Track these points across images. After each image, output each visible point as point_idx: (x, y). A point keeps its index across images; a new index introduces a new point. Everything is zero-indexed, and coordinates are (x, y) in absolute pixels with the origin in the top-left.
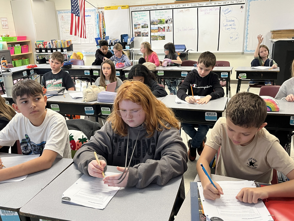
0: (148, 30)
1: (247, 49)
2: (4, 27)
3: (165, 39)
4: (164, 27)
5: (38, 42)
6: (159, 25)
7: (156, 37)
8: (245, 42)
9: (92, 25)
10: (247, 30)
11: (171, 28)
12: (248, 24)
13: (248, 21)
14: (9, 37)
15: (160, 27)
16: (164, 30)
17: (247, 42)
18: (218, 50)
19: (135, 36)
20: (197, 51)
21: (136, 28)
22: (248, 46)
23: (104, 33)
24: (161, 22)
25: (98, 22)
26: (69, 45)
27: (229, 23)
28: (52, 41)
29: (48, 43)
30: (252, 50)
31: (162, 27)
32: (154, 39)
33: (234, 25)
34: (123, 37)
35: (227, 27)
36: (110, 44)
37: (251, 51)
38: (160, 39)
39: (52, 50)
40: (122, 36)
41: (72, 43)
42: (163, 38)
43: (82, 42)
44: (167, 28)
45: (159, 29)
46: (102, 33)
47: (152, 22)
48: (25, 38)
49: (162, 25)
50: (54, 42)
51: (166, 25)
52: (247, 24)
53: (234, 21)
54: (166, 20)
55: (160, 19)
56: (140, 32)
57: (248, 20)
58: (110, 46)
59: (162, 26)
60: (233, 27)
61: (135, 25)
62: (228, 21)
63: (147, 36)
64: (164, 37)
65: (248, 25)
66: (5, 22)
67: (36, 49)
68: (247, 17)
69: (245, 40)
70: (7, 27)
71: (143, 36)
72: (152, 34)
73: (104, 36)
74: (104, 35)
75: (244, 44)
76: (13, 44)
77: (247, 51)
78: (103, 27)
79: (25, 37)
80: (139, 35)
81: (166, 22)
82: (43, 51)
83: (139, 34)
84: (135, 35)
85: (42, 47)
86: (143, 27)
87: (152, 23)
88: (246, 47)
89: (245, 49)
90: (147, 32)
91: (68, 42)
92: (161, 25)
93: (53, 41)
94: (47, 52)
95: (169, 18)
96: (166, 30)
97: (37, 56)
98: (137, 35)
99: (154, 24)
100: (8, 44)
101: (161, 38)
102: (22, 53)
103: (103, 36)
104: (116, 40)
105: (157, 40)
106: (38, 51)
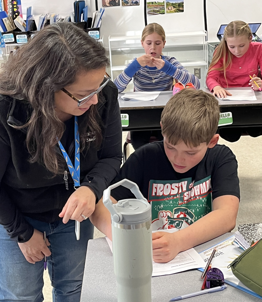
3: (183, 11)
7: (161, 5)
19: (105, 5)
32: (154, 11)
34: (80, 7)
38: (171, 12)
42: (179, 7)
64: (181, 5)
71: (126, 3)
73: (13, 8)
74: (13, 5)
80: (113, 3)
84: (104, 2)
98: (107, 1)
101: (173, 9)
103: (11, 6)
105: (164, 13)
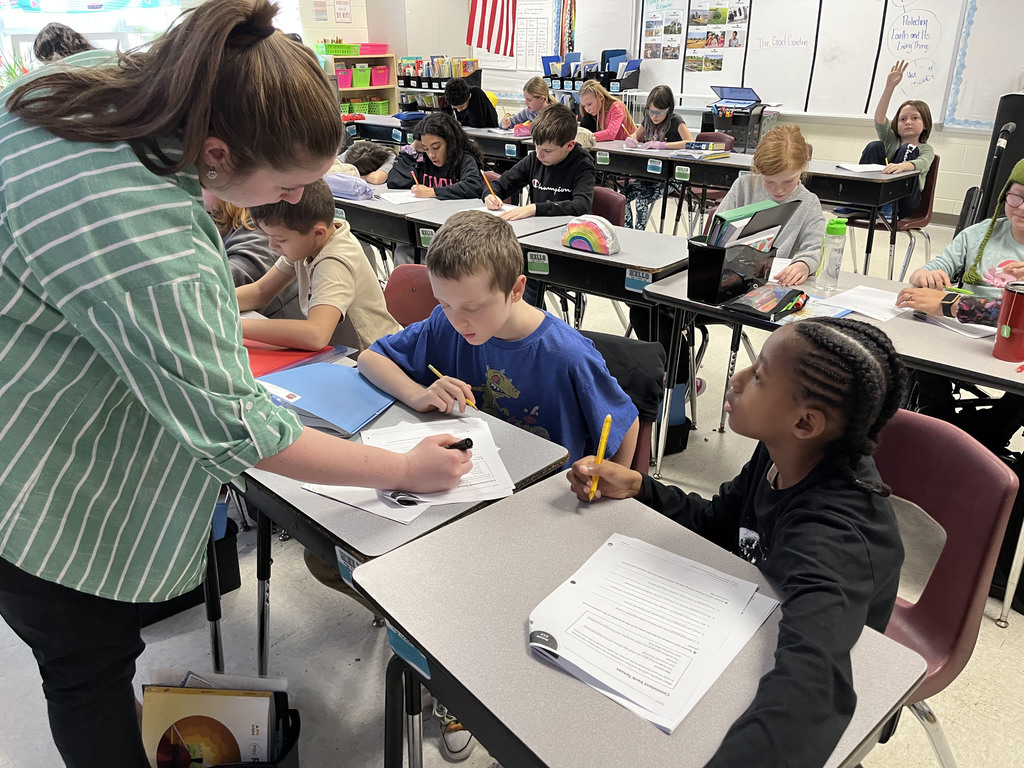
0: (678, 40)
1: (956, 116)
2: (341, 19)
3: (720, 69)
4: (723, 34)
5: (405, 61)
6: (710, 28)
7: (699, 60)
8: (952, 91)
9: (545, 21)
10: (964, 54)
11: (742, 38)
12: (968, 35)
13: (968, 28)
14: (344, 43)
15: (713, 31)
16: (723, 42)
17: (957, 92)
18: (866, 112)
19: (646, 57)
20: (806, 110)
21: (649, 34)
22: (957, 107)
23: (571, 44)
24: (716, 17)
25: (560, 13)
26: (471, 71)
27: (911, 29)
28: (432, 58)
29: (425, 63)
30: (970, 119)
31: (718, 32)
32: (692, 67)
33: (925, 35)
34: (607, 56)
35: (903, 42)
36: (576, 75)
37: (966, 121)
38: (709, 70)
39: (430, 81)
40: (604, 54)
41: (480, 67)
42: (717, 65)
43: (519, 67)
44: (731, 37)
45: (709, 39)
46: (566, 44)
47: (693, 17)
48: (383, 48)
49: (719, 26)
50: (438, 62)
51: (728, 27)
52: (964, 35)
53: (926, 22)
54: (733, 10)
55: (715, 7)
56: (660, 45)
57: (971, 23)
58: (574, 80)
59: (717, 29)
60: (921, 42)
61: (649, 25)
62: (908, 23)
63: (676, 57)
64: (720, 62)
65: (968, 40)
66: (343, 6)
67: (399, 78)
68: (969, 15)
69: (953, 86)
70: (346, 20)
71: (665, 56)
72: (689, 53)
74: (570, 48)
75: (946, 100)
76: (350, 63)
77: (953, 120)
78: (570, 28)
79: (385, 46)
80: (654, 55)
81: (731, 18)
82: (413, 83)
83: (654, 52)
84: (646, 52)
85: (411, 71)
86: (667, 31)
87: (693, 20)
88: (954, 110)
89: (948, 113)
90: (676, 46)
91: (466, 64)
92: (715, 26)
93: (435, 60)
94: (421, 87)
95: (741, 6)
96: (727, 43)
97: (402, 96)
98: (649, 52)
99: (698, 24)
100: (336, 60)
101: (711, 66)
102: (370, 85)
104: (591, 66)
105: (701, 71)
106: (402, 82)
